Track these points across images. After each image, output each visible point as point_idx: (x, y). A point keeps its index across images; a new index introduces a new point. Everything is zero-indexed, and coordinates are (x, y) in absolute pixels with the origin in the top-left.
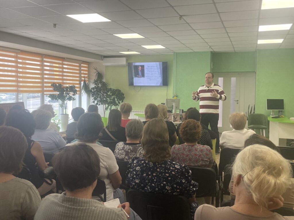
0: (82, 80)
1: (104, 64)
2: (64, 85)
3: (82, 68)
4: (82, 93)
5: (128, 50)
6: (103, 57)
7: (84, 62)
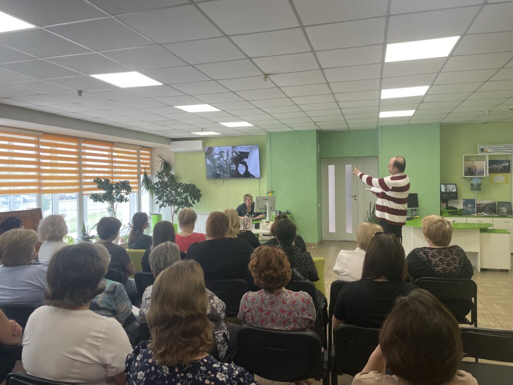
1: (172, 150)
2: (114, 180)
3: (141, 156)
4: (142, 190)
6: (170, 140)
7: (144, 148)
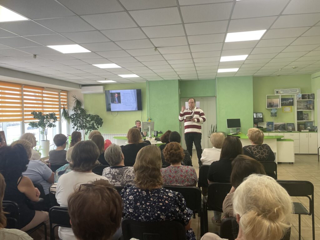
0: (61, 108)
1: (82, 92)
2: (44, 113)
3: (61, 97)
4: (62, 119)
5: (106, 79)
6: (81, 86)
7: (62, 91)
